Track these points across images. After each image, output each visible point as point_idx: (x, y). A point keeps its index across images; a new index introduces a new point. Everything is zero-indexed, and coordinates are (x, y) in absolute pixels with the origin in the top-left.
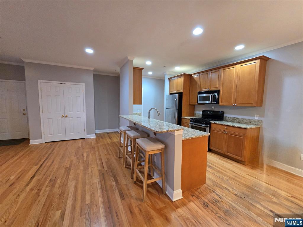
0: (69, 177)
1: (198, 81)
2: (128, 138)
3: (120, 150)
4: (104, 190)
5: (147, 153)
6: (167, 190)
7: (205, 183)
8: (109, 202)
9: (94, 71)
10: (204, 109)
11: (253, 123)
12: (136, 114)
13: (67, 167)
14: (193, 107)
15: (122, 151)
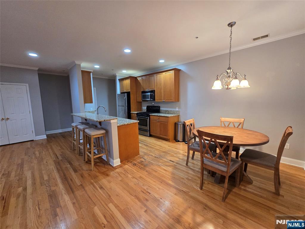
0: (24, 169)
1: (141, 82)
2: (79, 131)
3: (74, 143)
4: (60, 170)
5: (92, 137)
6: (111, 162)
7: (139, 155)
8: (65, 175)
9: (39, 70)
10: (148, 105)
11: (176, 113)
12: (89, 112)
13: (19, 164)
14: (140, 104)
15: (75, 143)
